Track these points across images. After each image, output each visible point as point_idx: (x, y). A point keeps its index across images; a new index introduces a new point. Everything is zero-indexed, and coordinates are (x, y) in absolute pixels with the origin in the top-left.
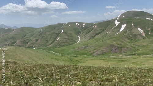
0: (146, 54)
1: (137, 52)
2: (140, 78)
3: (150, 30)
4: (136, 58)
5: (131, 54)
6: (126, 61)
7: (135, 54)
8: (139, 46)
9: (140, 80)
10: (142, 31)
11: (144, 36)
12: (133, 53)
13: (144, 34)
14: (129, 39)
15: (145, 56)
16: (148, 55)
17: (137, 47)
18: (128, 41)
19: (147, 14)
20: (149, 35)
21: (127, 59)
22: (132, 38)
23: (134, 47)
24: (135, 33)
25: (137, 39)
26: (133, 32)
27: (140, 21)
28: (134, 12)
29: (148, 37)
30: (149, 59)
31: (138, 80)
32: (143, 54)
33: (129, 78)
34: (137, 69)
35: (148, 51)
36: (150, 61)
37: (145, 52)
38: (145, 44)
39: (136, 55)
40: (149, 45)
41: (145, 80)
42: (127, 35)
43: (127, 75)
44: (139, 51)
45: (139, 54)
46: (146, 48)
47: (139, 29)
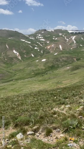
0: (24, 78)
1: (14, 78)
2: (17, 107)
3: (25, 53)
4: (14, 85)
5: (8, 80)
6: (4, 89)
7: (12, 80)
8: (16, 70)
9: (17, 110)
10: (18, 54)
11: (20, 60)
12: (11, 79)
13: (20, 57)
14: (4, 63)
15: (22, 80)
16: (25, 80)
17: (13, 72)
18: (4, 65)
19: (21, 35)
20: (25, 58)
21: (4, 87)
22: (8, 62)
23: (11, 72)
24: (10, 56)
25: (13, 63)
26: (9, 55)
27: (15, 42)
28: (8, 31)
29: (24, 60)
30: (26, 83)
31: (15, 110)
32: (20, 79)
33: (5, 110)
34: (15, 97)
35: (25, 75)
36: (28, 86)
37: (22, 76)
38: (21, 68)
39: (14, 80)
40: (26, 68)
41: (21, 108)
42: (2, 58)
43: (3, 107)
44: (16, 76)
45: (17, 80)
46: (23, 72)
47: (14, 51)
